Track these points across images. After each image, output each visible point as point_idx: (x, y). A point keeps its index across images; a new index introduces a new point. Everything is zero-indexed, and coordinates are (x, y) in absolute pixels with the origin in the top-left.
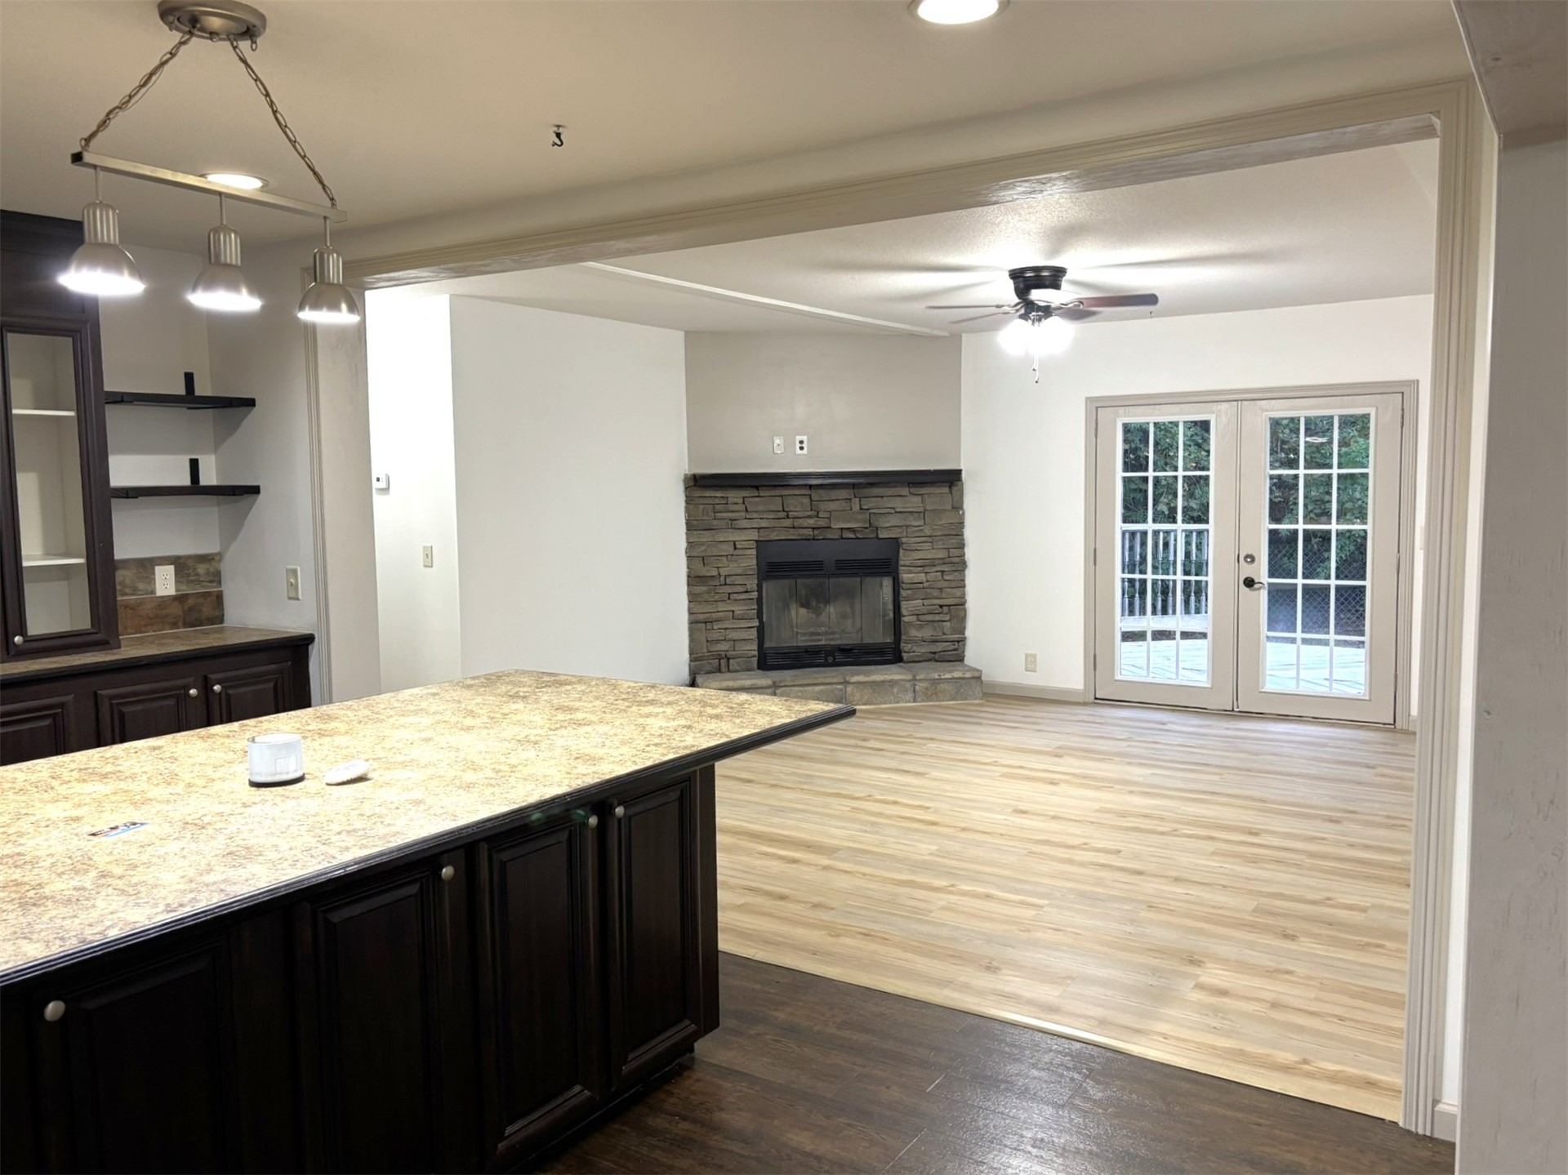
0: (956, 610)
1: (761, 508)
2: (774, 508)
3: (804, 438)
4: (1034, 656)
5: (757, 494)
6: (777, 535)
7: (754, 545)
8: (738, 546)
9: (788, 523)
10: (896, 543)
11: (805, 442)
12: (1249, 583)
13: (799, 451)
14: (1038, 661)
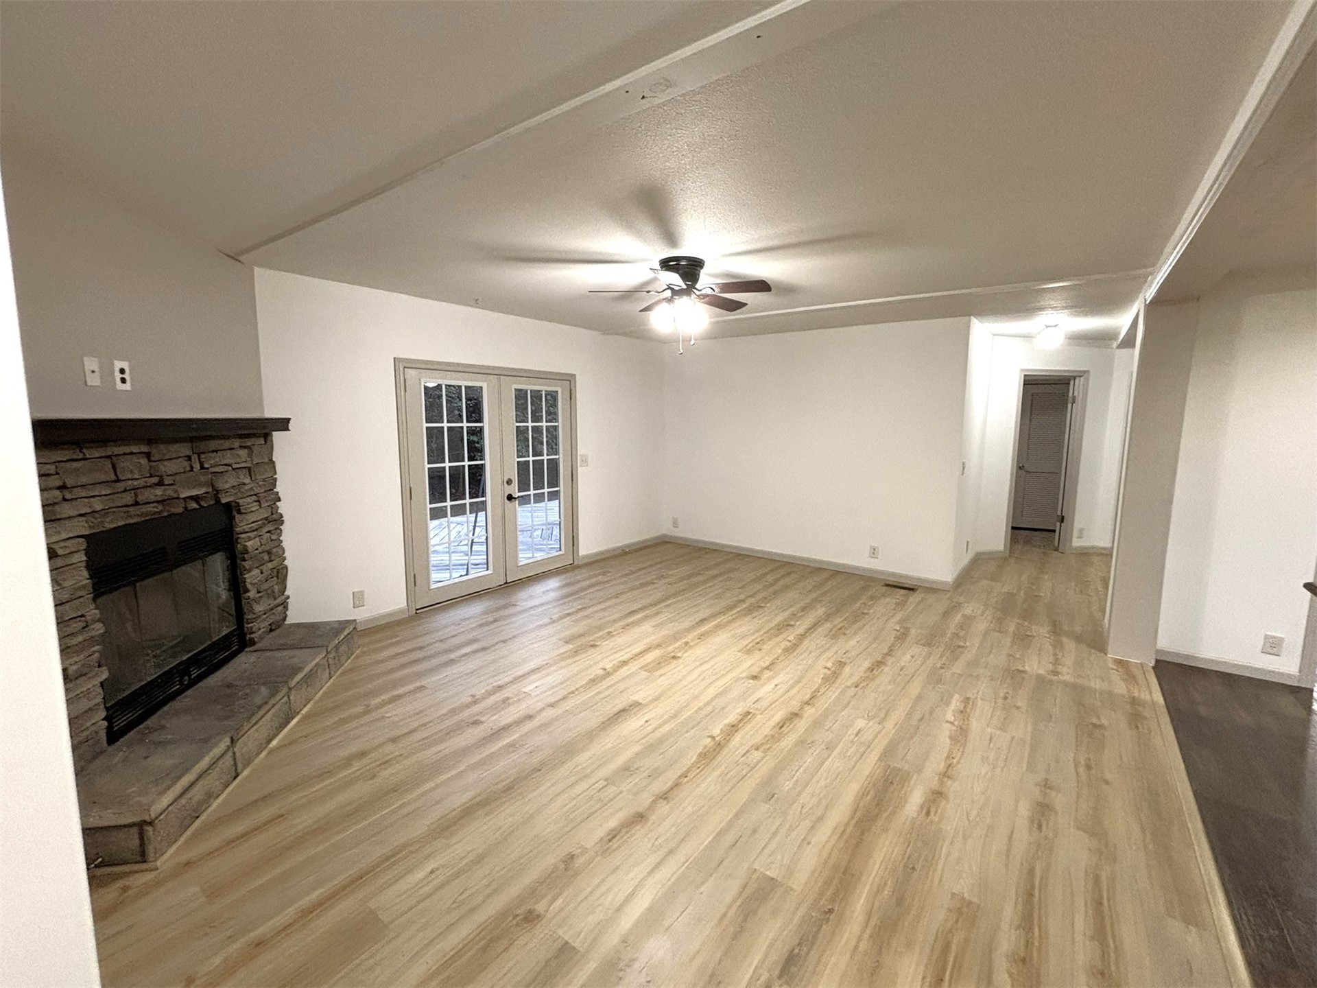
0: (280, 574)
1: (84, 480)
2: (103, 478)
3: (125, 365)
4: (362, 592)
5: (81, 456)
6: (112, 522)
7: (82, 544)
8: (60, 552)
9: (128, 498)
10: (230, 510)
11: (127, 370)
12: (510, 498)
13: (120, 386)
14: (366, 596)
